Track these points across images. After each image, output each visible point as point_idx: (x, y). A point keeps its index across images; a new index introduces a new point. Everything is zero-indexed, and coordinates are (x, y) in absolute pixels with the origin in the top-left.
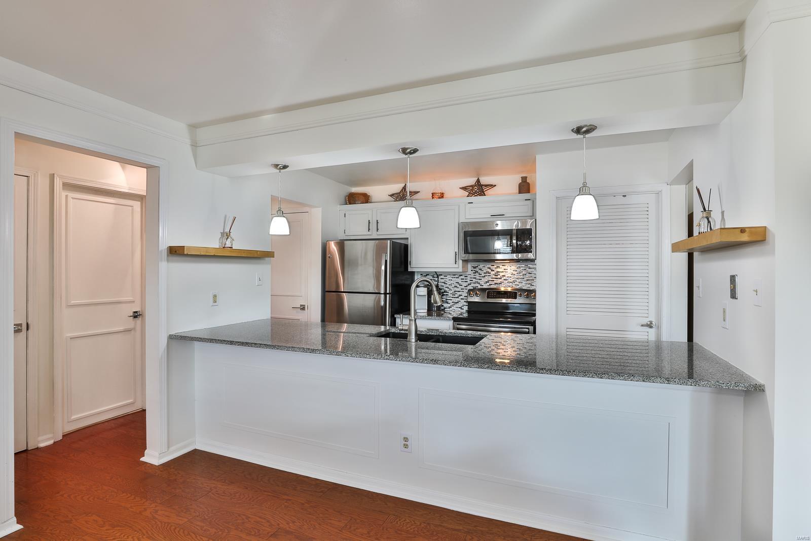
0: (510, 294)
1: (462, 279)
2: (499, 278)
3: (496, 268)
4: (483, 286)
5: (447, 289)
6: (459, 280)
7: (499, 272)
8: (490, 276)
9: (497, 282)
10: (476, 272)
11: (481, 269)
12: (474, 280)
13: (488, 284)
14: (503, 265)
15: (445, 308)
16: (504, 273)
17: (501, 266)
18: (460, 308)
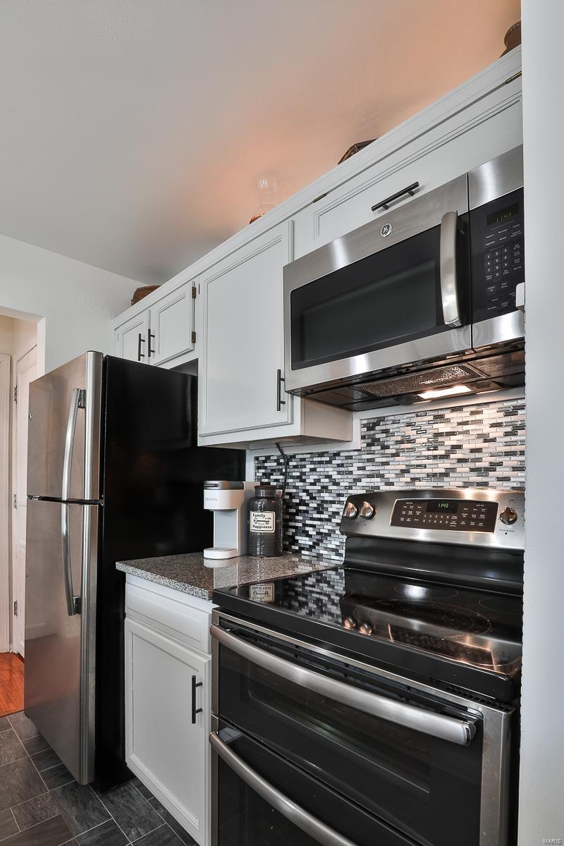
0: (470, 512)
1: (339, 465)
2: (442, 457)
3: (429, 423)
4: (392, 484)
5: (305, 497)
6: (330, 470)
7: (441, 434)
8: (413, 450)
9: (436, 471)
10: (375, 441)
11: (386, 431)
12: (370, 467)
13: (407, 478)
14: (454, 409)
15: (301, 549)
16: (460, 437)
17: (448, 415)
18: (333, 550)
